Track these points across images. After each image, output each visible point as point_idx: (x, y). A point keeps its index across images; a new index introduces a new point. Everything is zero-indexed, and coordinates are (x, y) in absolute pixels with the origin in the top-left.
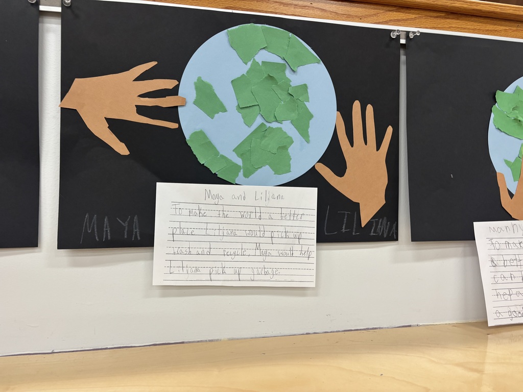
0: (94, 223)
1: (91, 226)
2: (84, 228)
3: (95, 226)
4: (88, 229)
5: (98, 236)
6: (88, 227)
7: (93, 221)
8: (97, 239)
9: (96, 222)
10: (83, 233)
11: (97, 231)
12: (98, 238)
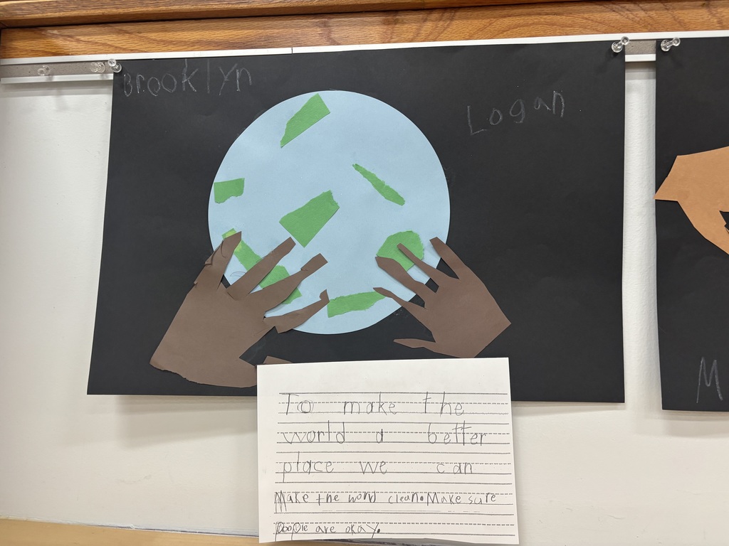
0: (714, 372)
1: (711, 378)
2: (700, 379)
3: (716, 377)
4: (706, 381)
5: (722, 393)
6: (706, 378)
7: (712, 369)
8: (721, 398)
9: (716, 371)
10: (699, 387)
11: (720, 385)
12: (722, 396)
